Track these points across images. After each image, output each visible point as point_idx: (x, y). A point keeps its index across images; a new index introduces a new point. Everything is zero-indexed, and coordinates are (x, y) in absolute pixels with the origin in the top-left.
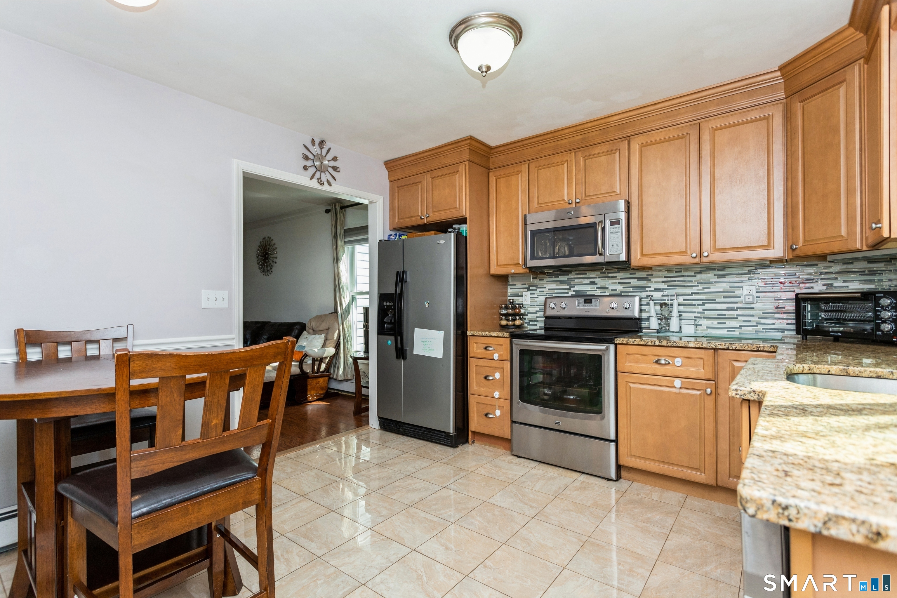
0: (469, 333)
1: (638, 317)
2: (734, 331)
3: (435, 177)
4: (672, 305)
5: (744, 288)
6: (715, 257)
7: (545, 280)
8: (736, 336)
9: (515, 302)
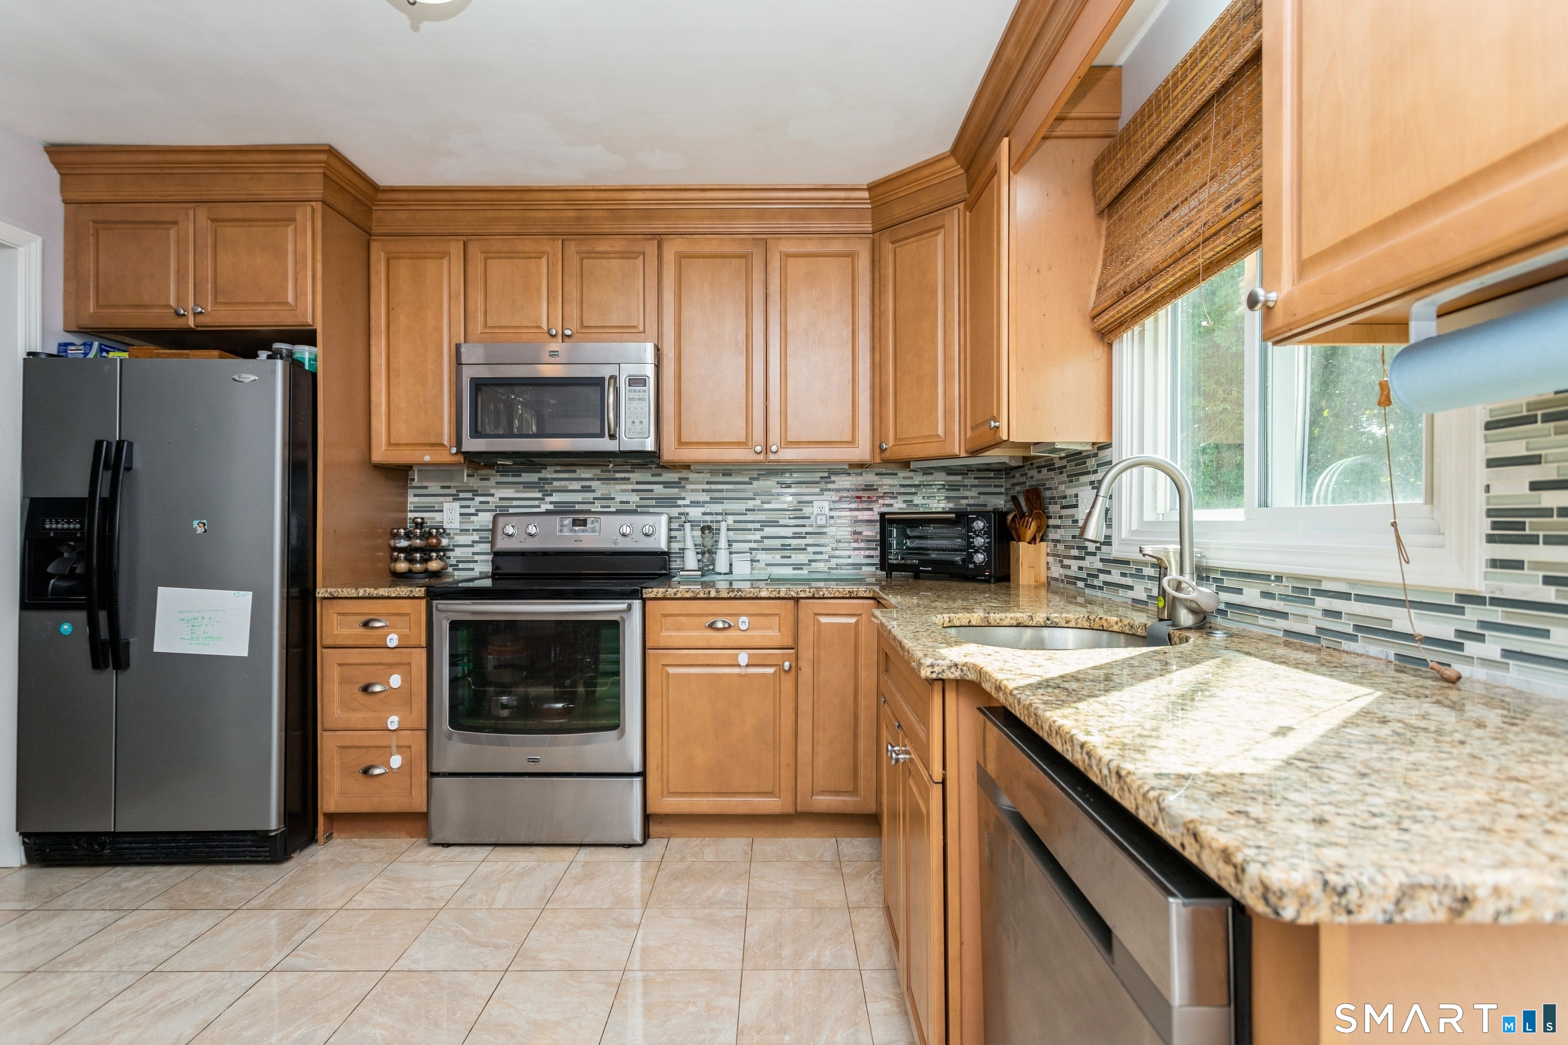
0: (321, 592)
1: (666, 550)
2: (802, 569)
3: (223, 220)
4: (719, 530)
5: (815, 504)
6: (789, 454)
7: (493, 481)
8: (805, 577)
9: (427, 523)
